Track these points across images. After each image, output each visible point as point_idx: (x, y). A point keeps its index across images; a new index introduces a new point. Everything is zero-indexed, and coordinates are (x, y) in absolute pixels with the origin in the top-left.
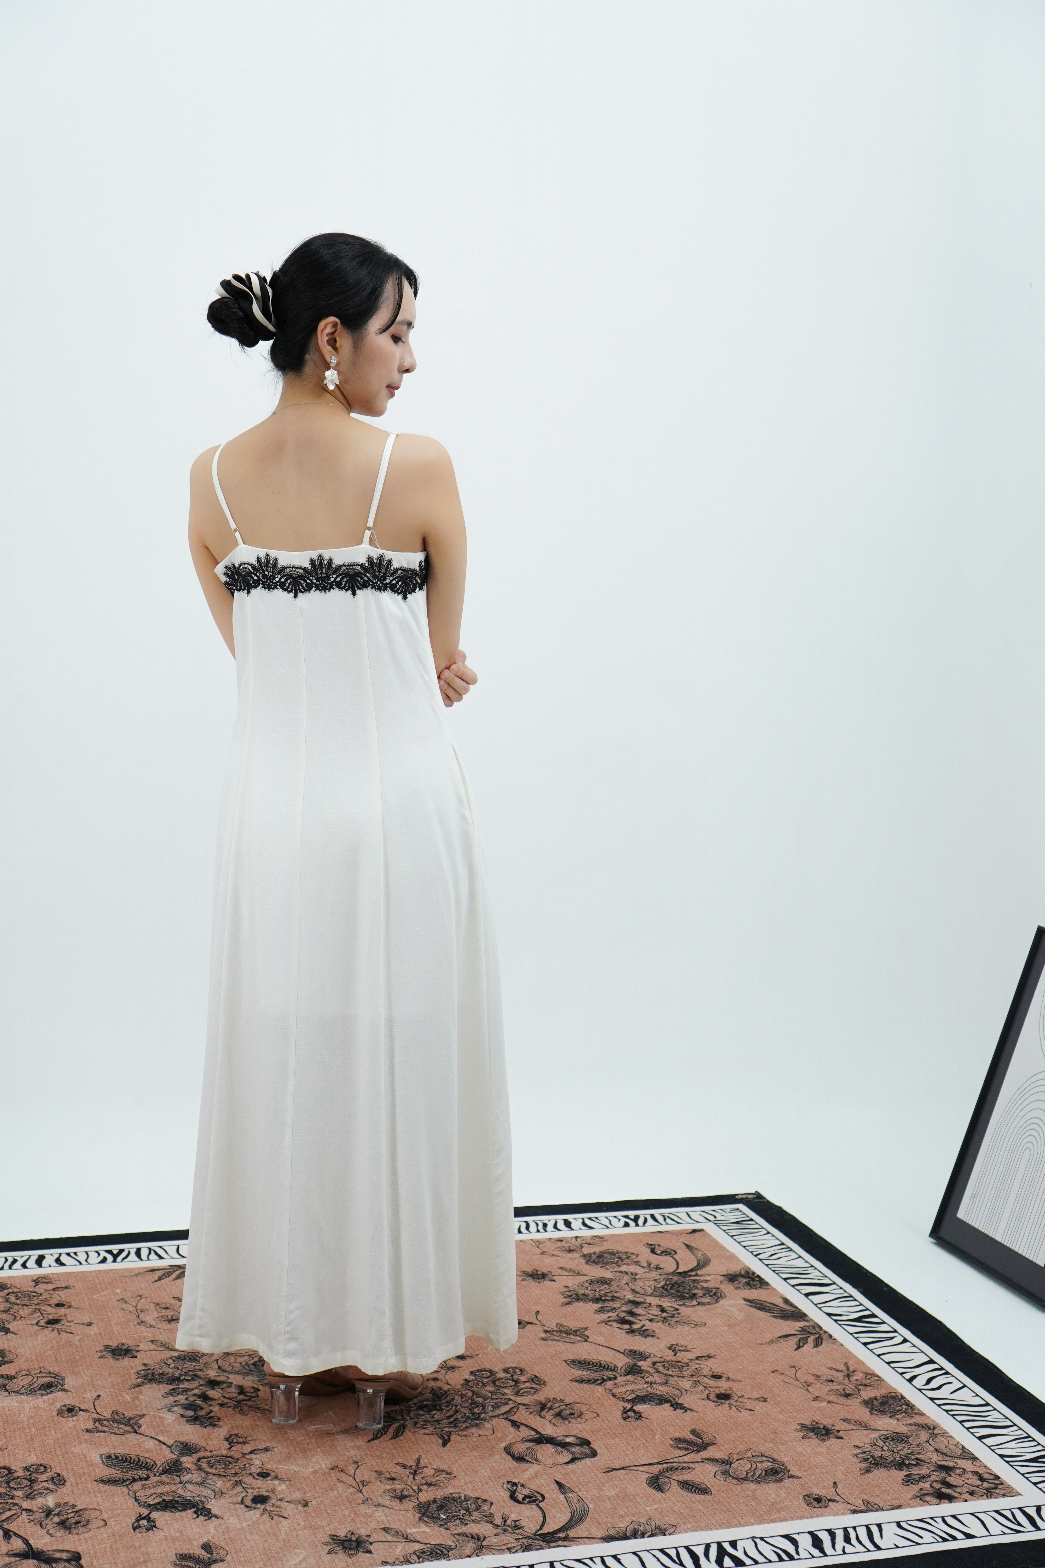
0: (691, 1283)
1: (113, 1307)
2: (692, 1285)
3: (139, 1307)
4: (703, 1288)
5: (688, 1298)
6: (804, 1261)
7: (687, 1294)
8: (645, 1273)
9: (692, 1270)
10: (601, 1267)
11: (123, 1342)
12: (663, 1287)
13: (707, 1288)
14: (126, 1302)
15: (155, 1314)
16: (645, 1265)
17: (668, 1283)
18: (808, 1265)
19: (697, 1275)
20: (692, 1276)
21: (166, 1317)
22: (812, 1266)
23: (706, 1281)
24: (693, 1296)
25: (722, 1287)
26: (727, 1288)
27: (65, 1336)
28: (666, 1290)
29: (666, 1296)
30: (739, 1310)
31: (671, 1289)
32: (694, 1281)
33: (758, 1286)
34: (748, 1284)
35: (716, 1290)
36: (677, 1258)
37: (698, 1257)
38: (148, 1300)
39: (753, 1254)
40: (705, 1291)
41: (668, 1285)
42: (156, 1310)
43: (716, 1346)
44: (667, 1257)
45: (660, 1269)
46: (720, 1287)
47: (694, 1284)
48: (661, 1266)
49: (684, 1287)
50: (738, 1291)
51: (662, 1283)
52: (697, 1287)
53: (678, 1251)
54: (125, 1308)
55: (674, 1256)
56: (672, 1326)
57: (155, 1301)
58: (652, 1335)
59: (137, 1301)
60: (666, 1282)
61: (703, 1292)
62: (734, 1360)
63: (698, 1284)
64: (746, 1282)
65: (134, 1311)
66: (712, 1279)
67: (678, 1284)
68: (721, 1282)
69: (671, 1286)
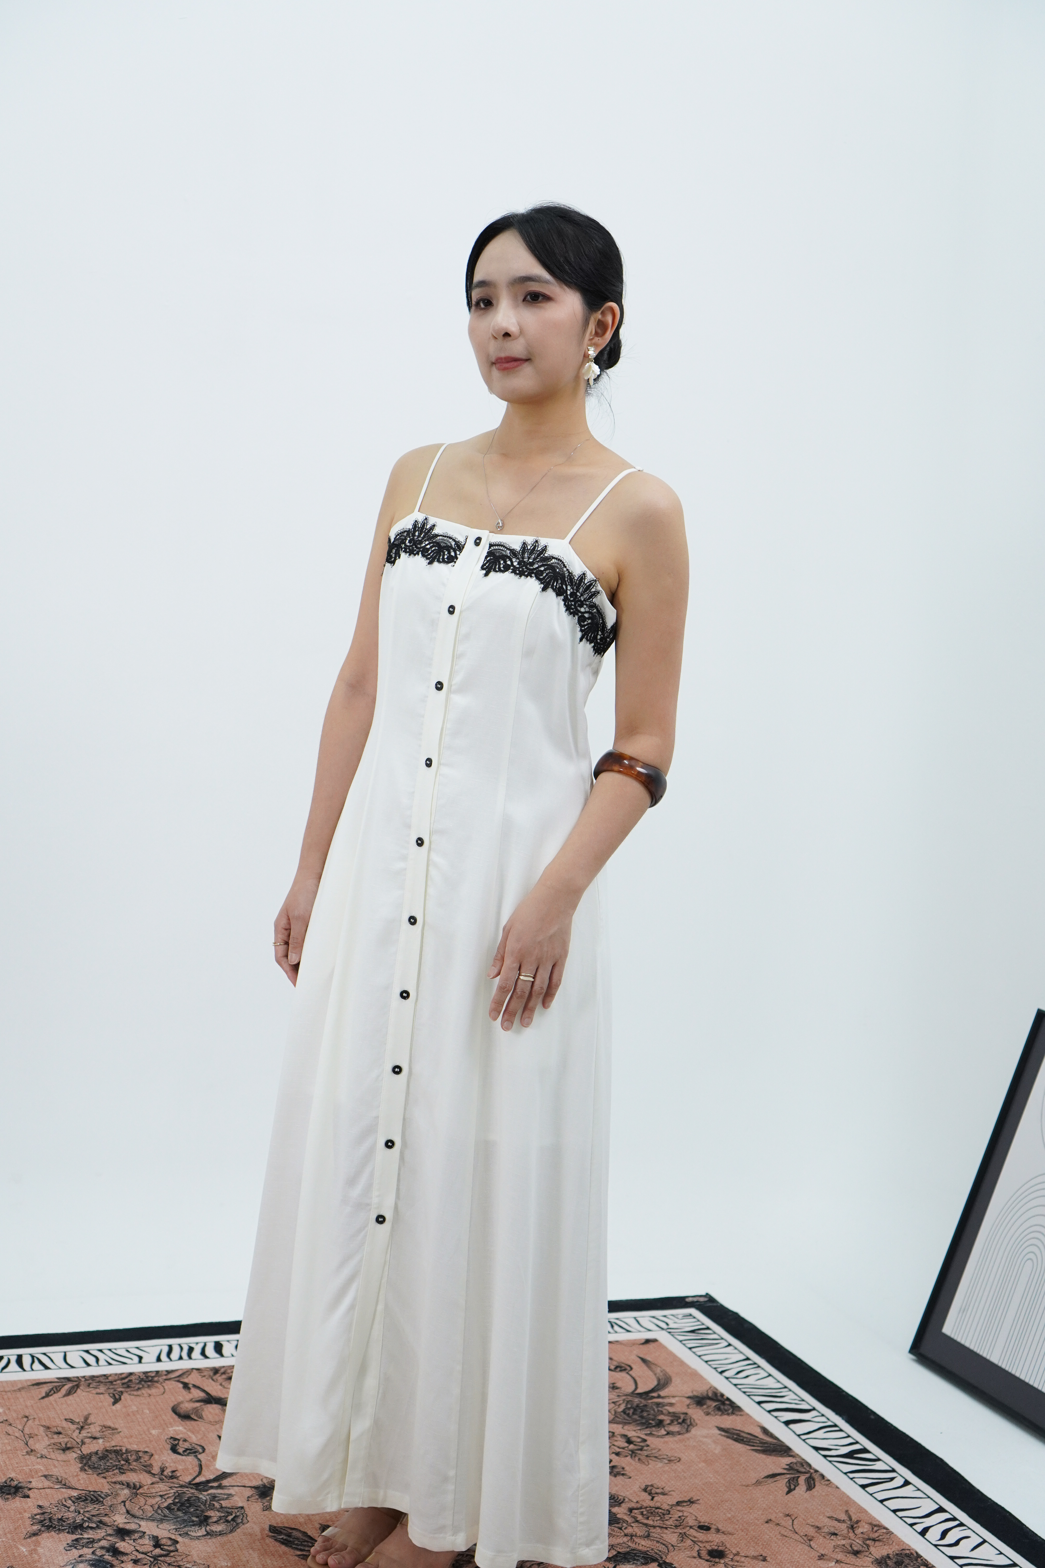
0: (654, 1407)
2: (656, 1410)
3: (27, 1431)
4: (669, 1413)
5: (654, 1426)
6: (777, 1382)
7: (653, 1420)
9: (653, 1391)
11: (11, 1476)
12: (624, 1412)
13: (673, 1413)
14: (10, 1425)
15: (46, 1441)
17: (629, 1406)
18: (781, 1386)
19: (659, 1397)
20: (654, 1397)
21: (59, 1445)
22: (786, 1388)
23: (671, 1405)
24: (660, 1424)
25: (690, 1411)
26: (696, 1413)
28: (628, 1415)
29: (630, 1423)
30: (715, 1441)
31: (633, 1414)
32: (658, 1404)
33: (730, 1411)
34: (718, 1409)
35: (684, 1415)
36: (634, 1375)
37: (657, 1375)
38: (37, 1422)
39: (717, 1371)
40: (671, 1416)
41: (629, 1409)
42: (47, 1435)
43: (696, 1488)
44: (623, 1374)
45: (617, 1388)
46: (688, 1412)
47: (657, 1407)
48: (618, 1385)
49: (647, 1411)
50: (708, 1416)
51: (623, 1407)
52: (662, 1411)
53: (633, 1366)
54: (11, 1432)
55: (631, 1373)
56: (644, 1462)
57: (44, 1424)
58: (622, 1472)
59: (23, 1423)
60: (626, 1405)
61: (670, 1418)
62: (720, 1506)
63: (661, 1407)
64: (716, 1406)
65: (21, 1436)
66: (676, 1401)
67: (640, 1409)
68: (688, 1405)
69: (632, 1410)
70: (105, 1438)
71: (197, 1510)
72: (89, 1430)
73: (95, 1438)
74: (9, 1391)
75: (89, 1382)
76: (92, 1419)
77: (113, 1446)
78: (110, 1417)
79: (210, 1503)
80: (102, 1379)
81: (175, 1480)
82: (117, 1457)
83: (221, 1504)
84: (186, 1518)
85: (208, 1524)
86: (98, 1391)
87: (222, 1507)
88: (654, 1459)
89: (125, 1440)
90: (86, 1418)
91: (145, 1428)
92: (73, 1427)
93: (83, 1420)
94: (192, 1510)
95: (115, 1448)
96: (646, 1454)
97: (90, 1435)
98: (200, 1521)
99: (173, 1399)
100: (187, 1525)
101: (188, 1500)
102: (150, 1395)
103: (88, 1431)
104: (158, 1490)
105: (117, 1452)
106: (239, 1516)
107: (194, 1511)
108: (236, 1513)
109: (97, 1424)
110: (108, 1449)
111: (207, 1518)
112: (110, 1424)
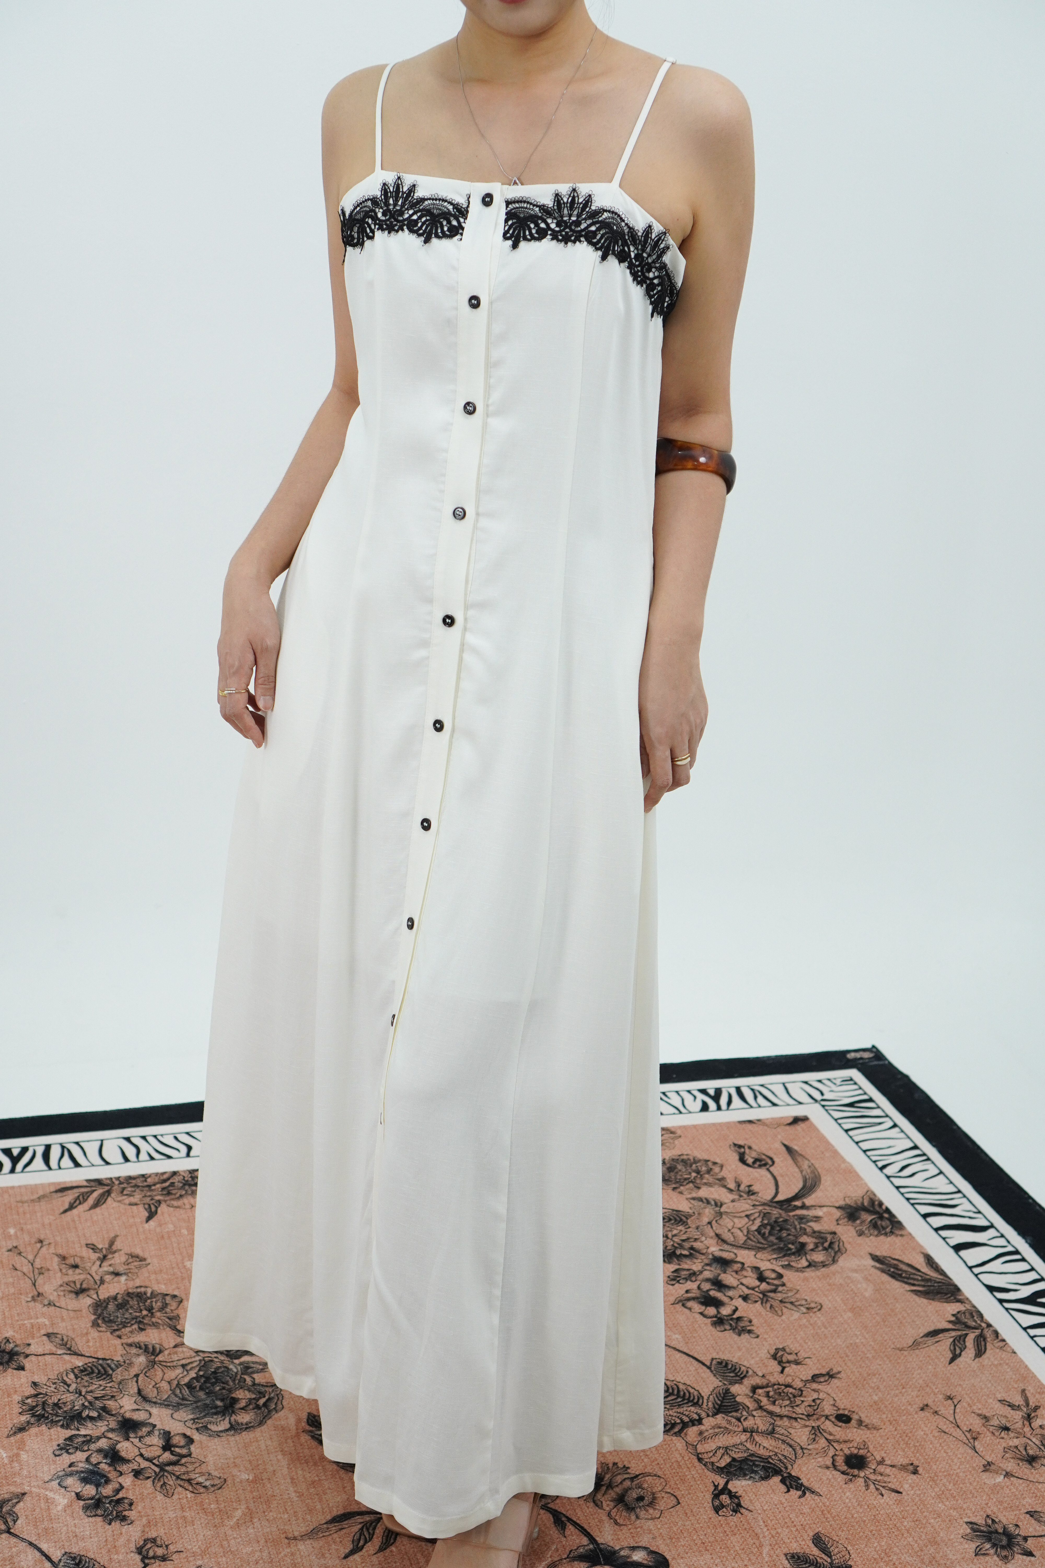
0: (796, 1223)
1: (2, 1262)
2: (798, 1227)
3: (38, 1264)
4: (814, 1232)
5: (794, 1254)
6: (949, 1183)
7: (793, 1244)
8: (733, 1201)
9: (797, 1197)
10: (674, 1189)
11: (8, 1336)
12: (758, 1231)
13: (819, 1232)
14: (19, 1254)
15: (58, 1279)
16: (732, 1186)
17: (766, 1222)
18: (953, 1190)
19: (804, 1206)
20: (798, 1207)
21: (72, 1285)
22: (960, 1193)
23: (817, 1219)
24: (801, 1249)
25: (839, 1230)
26: (847, 1233)
28: (763, 1235)
29: (764, 1249)
30: (866, 1279)
31: (770, 1234)
32: (801, 1218)
33: (888, 1230)
34: (874, 1225)
35: (832, 1236)
36: (776, 1174)
37: (804, 1173)
38: (51, 1251)
39: (877, 1165)
40: (816, 1238)
41: (764, 1226)
42: (61, 1270)
43: (838, 1352)
44: (763, 1172)
45: (753, 1194)
46: (837, 1231)
47: (800, 1223)
48: (755, 1188)
49: (787, 1230)
50: (861, 1237)
51: (758, 1223)
52: (805, 1229)
53: (775, 1159)
55: (772, 1169)
56: (776, 1309)
57: (60, 1253)
58: (748, 1328)
59: (35, 1251)
60: (763, 1220)
61: (814, 1240)
62: (865, 1383)
63: (805, 1224)
64: (871, 1221)
65: (29, 1272)
66: (824, 1213)
67: (779, 1226)
68: (837, 1220)
69: (769, 1227)
70: (130, 1275)
71: (224, 1388)
72: (112, 1262)
73: (117, 1274)
74: (26, 1202)
75: (123, 1185)
76: (117, 1245)
77: (137, 1287)
78: (140, 1241)
79: (241, 1377)
80: (139, 1182)
82: (138, 1304)
83: (254, 1379)
84: (208, 1402)
85: (233, 1412)
86: (132, 1199)
87: (254, 1384)
88: (789, 1305)
89: (153, 1277)
90: (112, 1243)
91: (180, 1258)
92: (94, 1256)
93: (107, 1246)
94: (218, 1388)
95: (139, 1290)
96: (780, 1299)
97: (111, 1269)
98: (224, 1406)
100: (208, 1414)
101: (215, 1373)
103: (110, 1263)
104: (181, 1356)
105: (140, 1297)
106: (273, 1398)
107: (220, 1390)
108: (270, 1394)
109: (122, 1252)
110: (130, 1291)
111: (235, 1401)
112: (138, 1251)
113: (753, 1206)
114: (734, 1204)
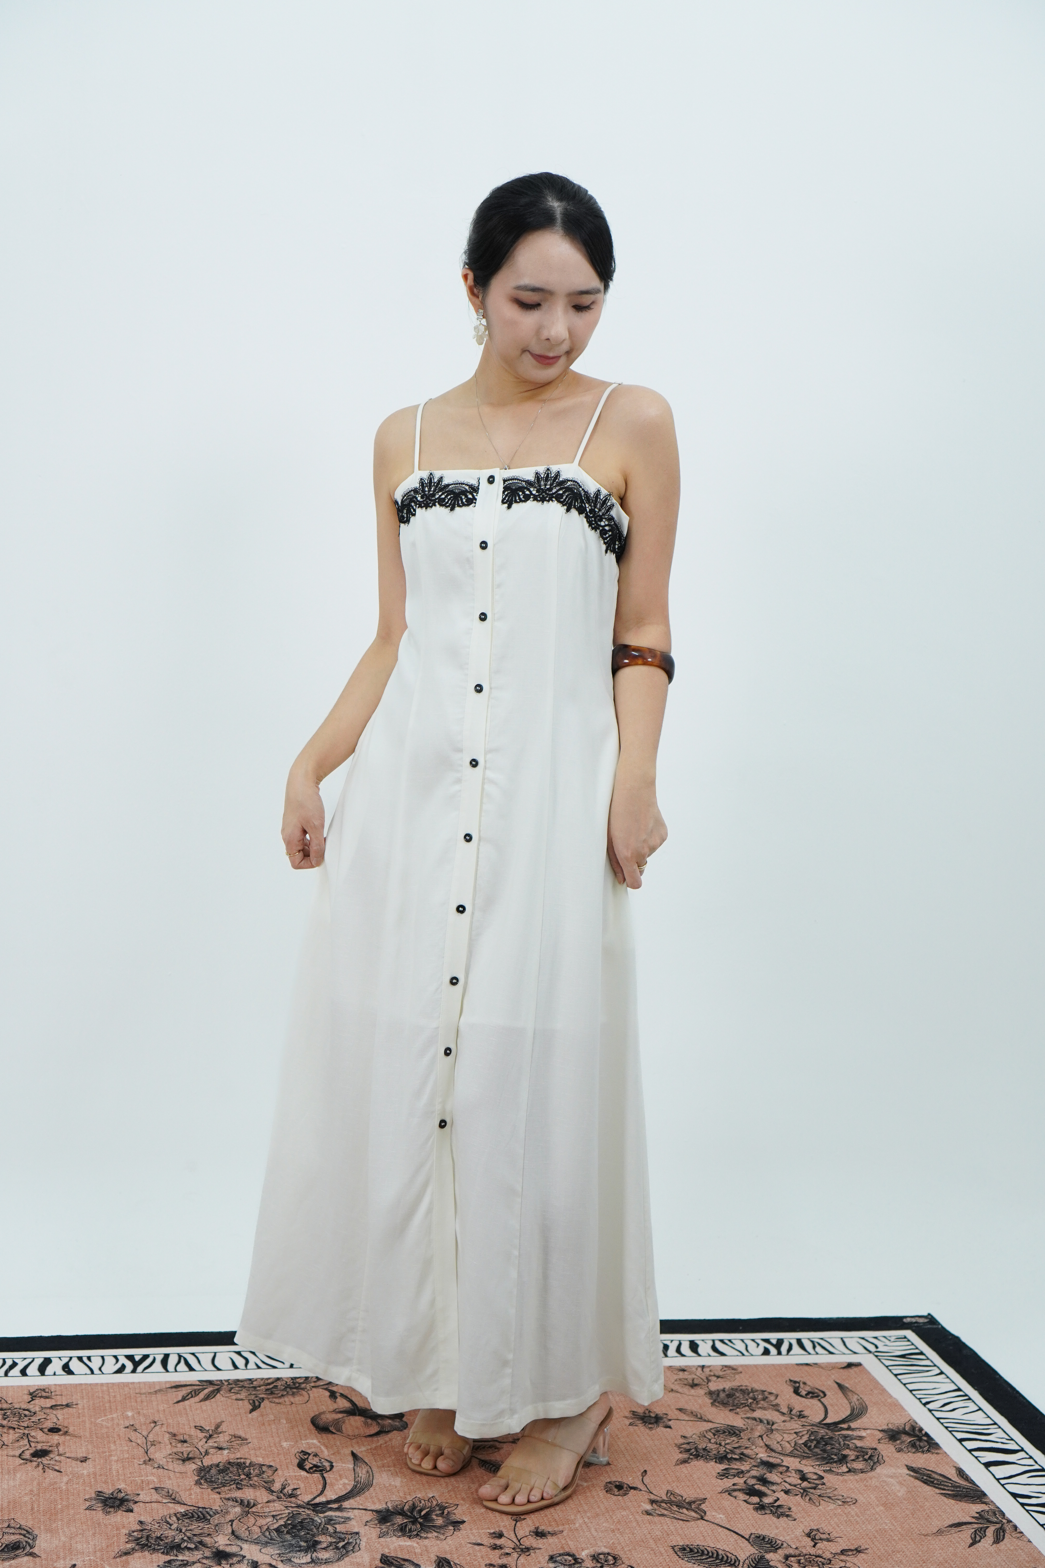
0: (841, 1441)
1: (119, 1435)
3: (151, 1438)
4: (857, 1447)
5: (836, 1462)
6: (986, 1416)
7: (836, 1455)
8: (784, 1421)
9: (843, 1421)
10: (731, 1410)
11: (121, 1487)
12: (805, 1444)
13: (862, 1448)
14: (135, 1430)
15: (168, 1450)
16: (785, 1410)
17: (812, 1438)
18: (989, 1421)
19: (849, 1428)
20: (843, 1429)
21: (180, 1454)
22: (995, 1424)
23: (861, 1438)
24: (843, 1460)
25: (880, 1447)
26: (887, 1450)
27: (51, 1474)
28: (808, 1447)
29: (809, 1457)
30: (900, 1484)
31: (816, 1446)
32: (846, 1437)
33: (926, 1448)
34: (913, 1445)
35: (872, 1451)
36: (826, 1403)
37: (853, 1403)
38: (164, 1428)
39: (921, 1402)
40: (858, 1452)
41: (811, 1441)
42: (171, 1443)
43: (867, 1535)
44: (814, 1402)
45: (803, 1417)
46: (878, 1448)
47: (844, 1441)
48: (805, 1413)
49: (832, 1445)
50: (899, 1453)
51: (805, 1438)
52: (848, 1445)
53: (828, 1393)
54: (133, 1439)
55: (823, 1400)
56: (814, 1503)
57: (171, 1430)
58: (787, 1513)
59: (149, 1429)
60: (810, 1436)
61: (856, 1453)
62: (889, 1557)
63: (850, 1441)
64: (910, 1442)
65: (143, 1444)
66: (867, 1434)
67: (824, 1441)
68: (879, 1440)
69: (815, 1442)
70: (232, 1449)
71: (309, 1533)
72: (218, 1440)
73: (221, 1449)
74: (145, 1394)
75: (231, 1386)
76: (223, 1428)
77: (238, 1459)
78: (244, 1426)
79: (324, 1526)
80: (246, 1384)
81: (293, 1499)
82: (238, 1470)
83: (336, 1528)
85: (317, 1551)
86: (239, 1396)
87: (336, 1532)
88: (826, 1499)
89: (254, 1452)
90: (218, 1426)
91: (277, 1440)
92: (201, 1435)
93: (213, 1428)
94: (303, 1533)
95: (240, 1461)
96: (819, 1494)
97: (216, 1445)
99: (315, 1409)
100: (292, 1551)
101: (301, 1522)
102: (292, 1403)
103: (215, 1440)
104: (272, 1510)
105: (240, 1465)
106: (351, 1542)
107: (305, 1534)
108: (349, 1539)
109: (227, 1433)
110: (231, 1461)
111: (317, 1543)
112: (241, 1433)
113: (802, 1426)
114: (785, 1423)
